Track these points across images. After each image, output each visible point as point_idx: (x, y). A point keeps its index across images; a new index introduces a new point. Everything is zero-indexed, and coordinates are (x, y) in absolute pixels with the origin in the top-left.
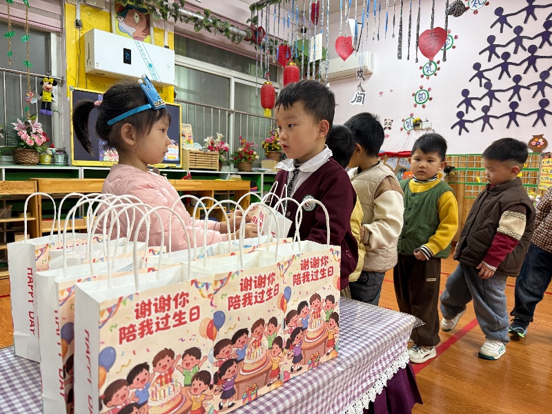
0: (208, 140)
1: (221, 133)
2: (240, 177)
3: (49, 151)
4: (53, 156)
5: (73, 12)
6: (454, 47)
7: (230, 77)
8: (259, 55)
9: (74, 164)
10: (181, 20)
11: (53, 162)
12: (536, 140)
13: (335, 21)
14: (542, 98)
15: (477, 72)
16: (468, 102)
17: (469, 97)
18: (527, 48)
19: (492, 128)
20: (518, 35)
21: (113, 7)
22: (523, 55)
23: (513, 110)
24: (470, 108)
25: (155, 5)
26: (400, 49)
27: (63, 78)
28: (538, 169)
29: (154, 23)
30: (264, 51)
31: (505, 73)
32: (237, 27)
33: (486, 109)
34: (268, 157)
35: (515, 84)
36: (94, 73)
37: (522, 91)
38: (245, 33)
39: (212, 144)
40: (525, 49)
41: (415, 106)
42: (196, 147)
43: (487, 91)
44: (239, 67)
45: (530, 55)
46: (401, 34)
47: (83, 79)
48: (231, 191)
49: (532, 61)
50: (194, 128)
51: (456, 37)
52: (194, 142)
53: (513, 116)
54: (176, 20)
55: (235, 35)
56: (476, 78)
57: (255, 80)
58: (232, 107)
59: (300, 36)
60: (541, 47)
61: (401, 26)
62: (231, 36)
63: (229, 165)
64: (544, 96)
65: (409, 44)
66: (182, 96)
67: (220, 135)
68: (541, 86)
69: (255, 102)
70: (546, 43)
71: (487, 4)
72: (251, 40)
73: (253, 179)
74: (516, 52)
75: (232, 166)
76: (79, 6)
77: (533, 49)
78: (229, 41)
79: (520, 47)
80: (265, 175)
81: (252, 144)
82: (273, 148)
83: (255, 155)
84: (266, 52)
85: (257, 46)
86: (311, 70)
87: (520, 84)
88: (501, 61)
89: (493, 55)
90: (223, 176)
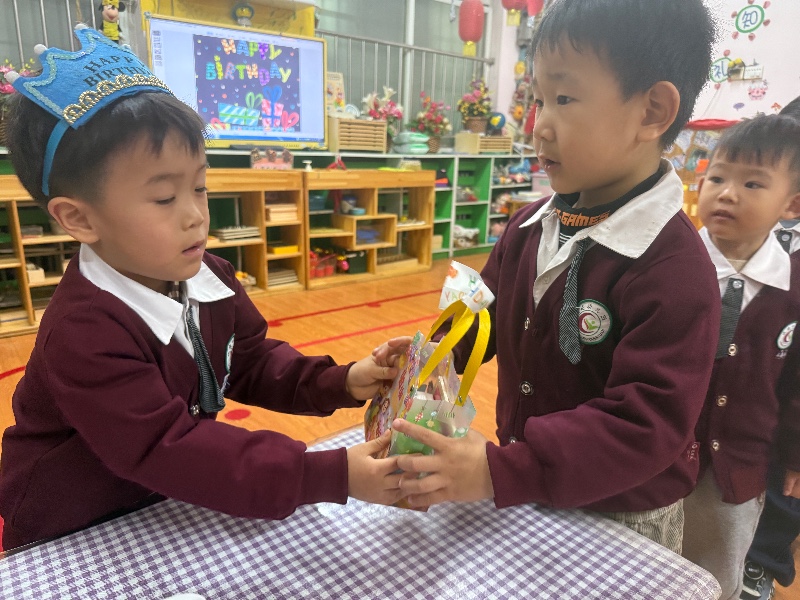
0: (368, 99)
1: (390, 87)
2: (418, 163)
34: (466, 127)
39: (376, 106)
41: (735, 36)
42: (350, 113)
48: (405, 188)
50: (346, 79)
52: (347, 103)
58: (410, 41)
66: (329, 24)
67: (388, 91)
69: (448, 30)
73: (440, 166)
80: (461, 160)
81: (441, 105)
82: (475, 113)
83: (445, 125)
90: (394, 162)
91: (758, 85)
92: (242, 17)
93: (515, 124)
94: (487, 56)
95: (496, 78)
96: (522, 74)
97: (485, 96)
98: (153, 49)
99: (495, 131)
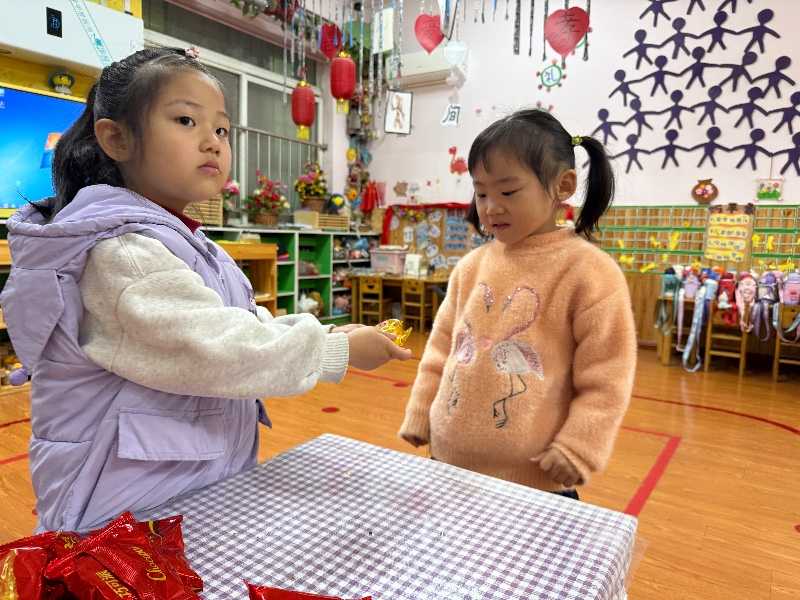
2: (258, 237)
7: (239, 73)
8: (289, 41)
12: (703, 186)
14: (711, 126)
15: (619, 84)
16: (606, 128)
17: (609, 120)
18: (691, 50)
19: (641, 168)
20: (679, 32)
22: (686, 61)
23: (671, 142)
24: (610, 138)
26: (517, 39)
28: (704, 230)
30: (297, 33)
31: (660, 87)
33: (632, 139)
34: (304, 205)
35: (672, 104)
37: (684, 115)
38: (266, 2)
40: (688, 53)
43: (634, 113)
44: (254, 58)
45: (695, 61)
46: (518, 14)
48: (244, 261)
49: (698, 70)
56: (619, 93)
57: (282, 81)
58: (244, 122)
59: (353, 16)
60: (710, 50)
61: (518, 1)
63: (238, 216)
64: (713, 122)
65: (531, 30)
68: (711, 107)
69: (282, 115)
70: (718, 45)
72: (275, 13)
73: (283, 241)
74: (675, 56)
75: (245, 219)
77: (699, 53)
78: (236, 13)
79: (681, 50)
80: (301, 235)
81: (278, 184)
82: (312, 193)
83: (282, 202)
84: (300, 33)
85: (285, 25)
86: (376, 65)
87: (681, 104)
88: (655, 69)
89: (643, 60)
90: (232, 236)
92: (60, 85)
93: (347, 202)
94: (320, 141)
95: (329, 162)
96: (354, 161)
97: (321, 178)
99: (330, 208)
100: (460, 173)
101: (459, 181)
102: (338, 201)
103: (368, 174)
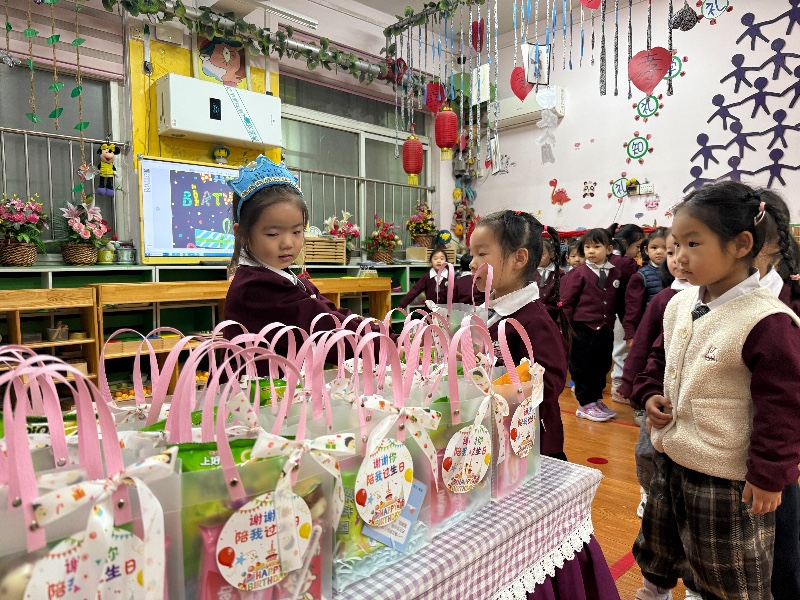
0: (329, 222)
1: (347, 211)
2: (376, 272)
3: (111, 245)
4: (116, 252)
5: (140, 53)
6: (683, 74)
7: (358, 132)
8: (399, 99)
9: (144, 262)
10: (289, 55)
11: (116, 260)
13: (506, 45)
15: (718, 108)
17: (708, 145)
18: (793, 70)
20: (779, 52)
21: (195, 40)
22: (787, 80)
23: (776, 162)
24: (710, 161)
25: (251, 36)
26: (603, 81)
27: (128, 143)
29: (251, 62)
30: (406, 93)
31: (761, 109)
32: (367, 61)
33: (734, 162)
34: (414, 242)
35: (776, 124)
36: (169, 134)
37: (788, 134)
38: (379, 69)
40: (790, 73)
41: (629, 161)
43: (736, 135)
44: (371, 116)
45: (797, 80)
46: (603, 59)
47: (155, 144)
48: (364, 293)
51: (685, 59)
52: (311, 225)
53: (775, 170)
54: (281, 55)
55: (364, 71)
56: (718, 119)
57: (395, 135)
58: (363, 174)
59: (457, 69)
61: (603, 47)
62: (359, 73)
63: (359, 255)
65: (617, 72)
66: (294, 161)
67: (346, 215)
69: (394, 165)
71: (730, 9)
72: (387, 78)
73: (395, 274)
74: (776, 76)
75: (365, 257)
76: (147, 43)
78: (355, 82)
79: (782, 70)
80: (411, 269)
81: (392, 225)
82: (422, 230)
83: (396, 241)
84: (409, 93)
85: (396, 86)
86: (475, 116)
87: (784, 123)
88: (755, 91)
89: (742, 83)
90: (353, 272)
91: (651, 199)
92: (219, 157)
93: (457, 239)
94: (429, 185)
95: (437, 202)
96: (459, 199)
97: (429, 217)
98: (143, 183)
99: (438, 244)
100: (561, 204)
101: (560, 211)
102: (445, 236)
103: (473, 210)
